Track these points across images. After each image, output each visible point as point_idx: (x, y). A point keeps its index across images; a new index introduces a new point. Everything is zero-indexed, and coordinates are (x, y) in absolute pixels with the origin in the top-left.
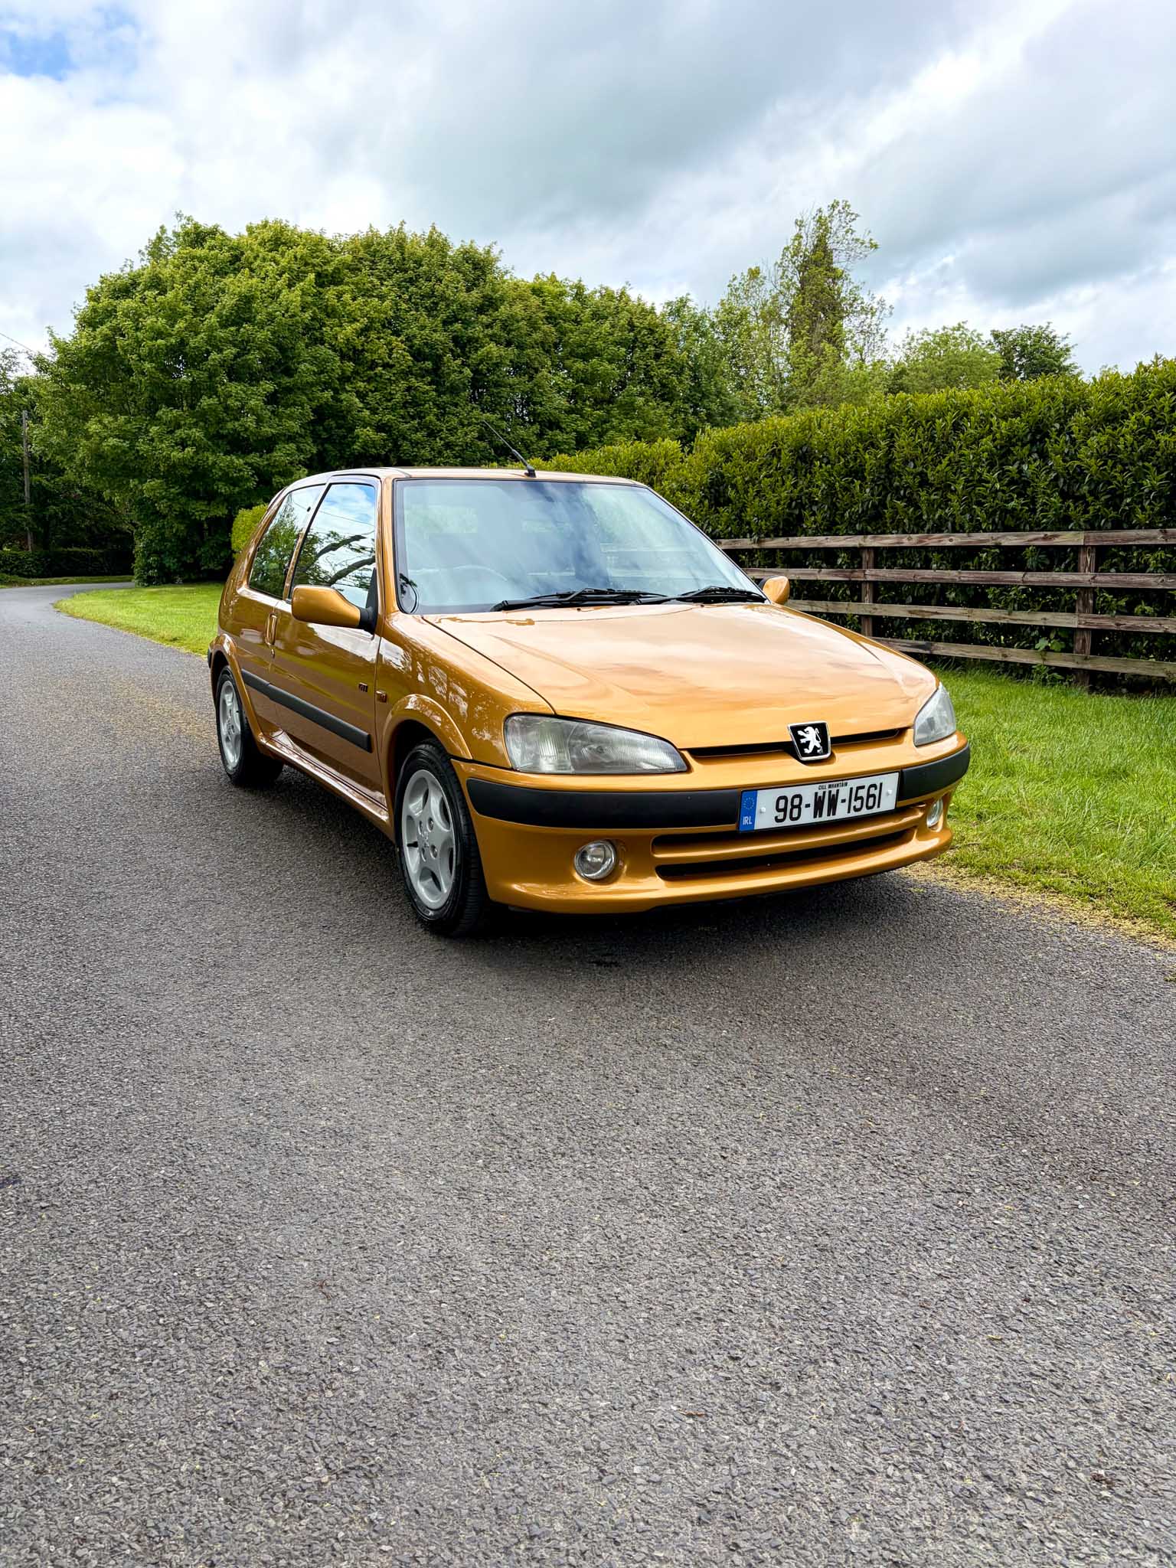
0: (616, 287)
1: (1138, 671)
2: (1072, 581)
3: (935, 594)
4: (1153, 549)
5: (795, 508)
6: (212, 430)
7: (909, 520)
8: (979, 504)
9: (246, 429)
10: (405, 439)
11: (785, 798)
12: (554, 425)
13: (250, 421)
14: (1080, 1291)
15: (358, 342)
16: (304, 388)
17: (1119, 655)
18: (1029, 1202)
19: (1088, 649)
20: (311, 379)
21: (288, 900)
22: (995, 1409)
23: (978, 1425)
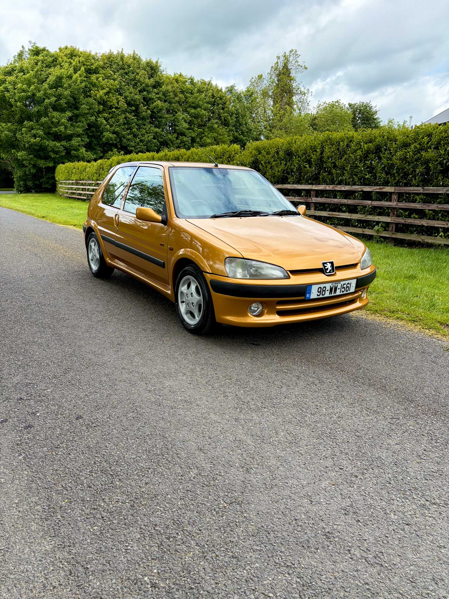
0: (207, 80)
1: (412, 239)
2: (390, 205)
3: (337, 208)
4: (418, 194)
5: (286, 173)
6: (46, 131)
7: (329, 180)
8: (356, 175)
9: (61, 131)
10: (124, 138)
11: (321, 288)
12: (183, 134)
13: (62, 128)
14: (440, 448)
15: (105, 98)
16: (84, 115)
17: (405, 233)
18: (418, 421)
19: (394, 230)
20: (86, 111)
21: (134, 321)
22: (424, 482)
23: (420, 486)
